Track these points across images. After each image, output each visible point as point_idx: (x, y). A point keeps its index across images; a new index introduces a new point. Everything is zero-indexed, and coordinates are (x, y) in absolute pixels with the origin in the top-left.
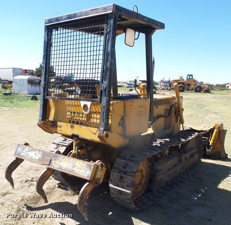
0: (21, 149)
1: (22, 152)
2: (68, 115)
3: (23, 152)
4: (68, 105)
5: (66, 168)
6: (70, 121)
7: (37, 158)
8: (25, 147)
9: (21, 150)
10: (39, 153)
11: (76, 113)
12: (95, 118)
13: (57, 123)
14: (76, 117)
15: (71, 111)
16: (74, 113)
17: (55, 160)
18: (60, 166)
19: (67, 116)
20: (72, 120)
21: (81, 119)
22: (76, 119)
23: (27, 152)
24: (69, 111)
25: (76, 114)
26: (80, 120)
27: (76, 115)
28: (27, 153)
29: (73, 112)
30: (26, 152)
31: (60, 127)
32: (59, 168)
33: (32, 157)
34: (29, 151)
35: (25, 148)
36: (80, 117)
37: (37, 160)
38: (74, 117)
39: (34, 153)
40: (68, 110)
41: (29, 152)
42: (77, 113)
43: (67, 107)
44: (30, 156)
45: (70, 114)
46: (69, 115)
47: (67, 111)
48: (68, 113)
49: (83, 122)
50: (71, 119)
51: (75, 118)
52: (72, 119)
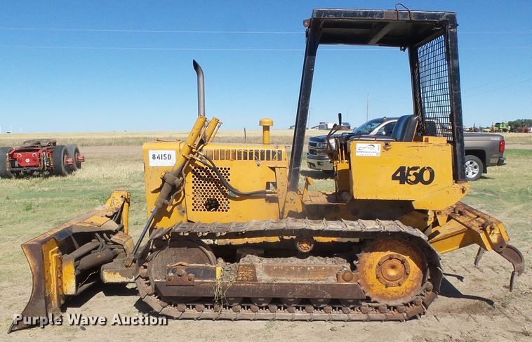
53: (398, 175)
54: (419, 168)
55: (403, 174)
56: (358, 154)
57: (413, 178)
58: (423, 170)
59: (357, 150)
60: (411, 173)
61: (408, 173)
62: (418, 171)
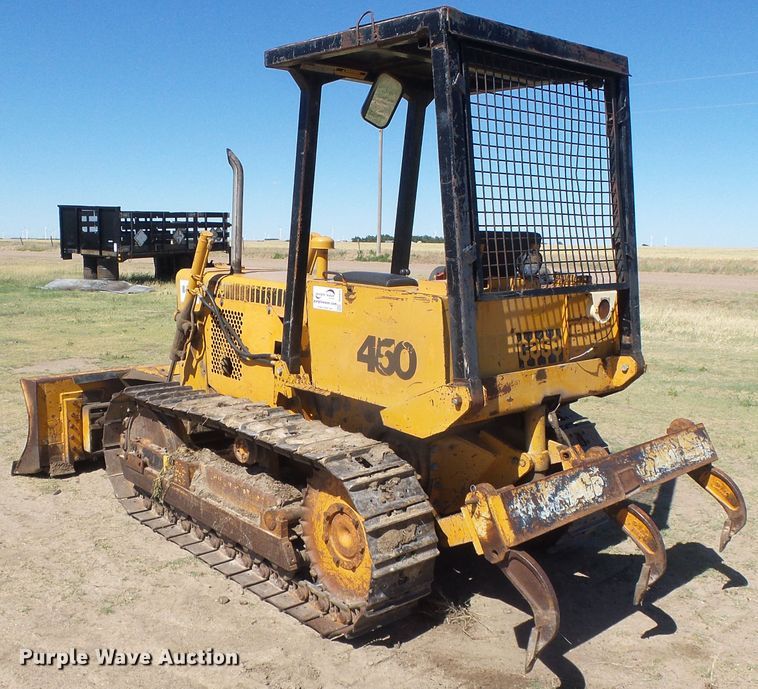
0: (528, 500)
1: (541, 509)
2: (510, 346)
3: (542, 504)
4: (511, 315)
5: (672, 466)
6: (521, 363)
7: (599, 491)
8: (535, 489)
9: (532, 506)
10: (591, 476)
11: (531, 333)
12: (580, 335)
13: (495, 381)
14: (534, 344)
15: (517, 330)
16: (528, 335)
17: (640, 465)
18: (660, 469)
19: (511, 350)
20: (525, 359)
21: (547, 347)
22: (535, 352)
23: (554, 495)
24: (512, 331)
25: (534, 335)
26: (546, 351)
27: (533, 340)
28: (557, 499)
29: (524, 333)
30: (550, 500)
31: (507, 389)
32: (661, 477)
33: (583, 498)
34: (558, 489)
35: (538, 491)
36: (545, 343)
37: (602, 496)
38: (530, 348)
39: (575, 485)
40: (509, 330)
41: (562, 493)
42: (536, 332)
43: (508, 322)
44: (574, 502)
45: (516, 342)
46: (513, 346)
47: (508, 335)
48: (510, 340)
49: (555, 353)
50: (522, 357)
51: (533, 349)
52: (524, 353)
53: (366, 352)
54: (392, 342)
55: (371, 351)
56: (316, 305)
57: (385, 362)
58: (400, 347)
59: (315, 298)
60: (384, 350)
61: (379, 351)
62: (392, 349)
